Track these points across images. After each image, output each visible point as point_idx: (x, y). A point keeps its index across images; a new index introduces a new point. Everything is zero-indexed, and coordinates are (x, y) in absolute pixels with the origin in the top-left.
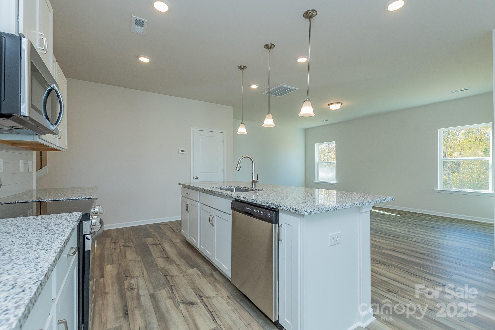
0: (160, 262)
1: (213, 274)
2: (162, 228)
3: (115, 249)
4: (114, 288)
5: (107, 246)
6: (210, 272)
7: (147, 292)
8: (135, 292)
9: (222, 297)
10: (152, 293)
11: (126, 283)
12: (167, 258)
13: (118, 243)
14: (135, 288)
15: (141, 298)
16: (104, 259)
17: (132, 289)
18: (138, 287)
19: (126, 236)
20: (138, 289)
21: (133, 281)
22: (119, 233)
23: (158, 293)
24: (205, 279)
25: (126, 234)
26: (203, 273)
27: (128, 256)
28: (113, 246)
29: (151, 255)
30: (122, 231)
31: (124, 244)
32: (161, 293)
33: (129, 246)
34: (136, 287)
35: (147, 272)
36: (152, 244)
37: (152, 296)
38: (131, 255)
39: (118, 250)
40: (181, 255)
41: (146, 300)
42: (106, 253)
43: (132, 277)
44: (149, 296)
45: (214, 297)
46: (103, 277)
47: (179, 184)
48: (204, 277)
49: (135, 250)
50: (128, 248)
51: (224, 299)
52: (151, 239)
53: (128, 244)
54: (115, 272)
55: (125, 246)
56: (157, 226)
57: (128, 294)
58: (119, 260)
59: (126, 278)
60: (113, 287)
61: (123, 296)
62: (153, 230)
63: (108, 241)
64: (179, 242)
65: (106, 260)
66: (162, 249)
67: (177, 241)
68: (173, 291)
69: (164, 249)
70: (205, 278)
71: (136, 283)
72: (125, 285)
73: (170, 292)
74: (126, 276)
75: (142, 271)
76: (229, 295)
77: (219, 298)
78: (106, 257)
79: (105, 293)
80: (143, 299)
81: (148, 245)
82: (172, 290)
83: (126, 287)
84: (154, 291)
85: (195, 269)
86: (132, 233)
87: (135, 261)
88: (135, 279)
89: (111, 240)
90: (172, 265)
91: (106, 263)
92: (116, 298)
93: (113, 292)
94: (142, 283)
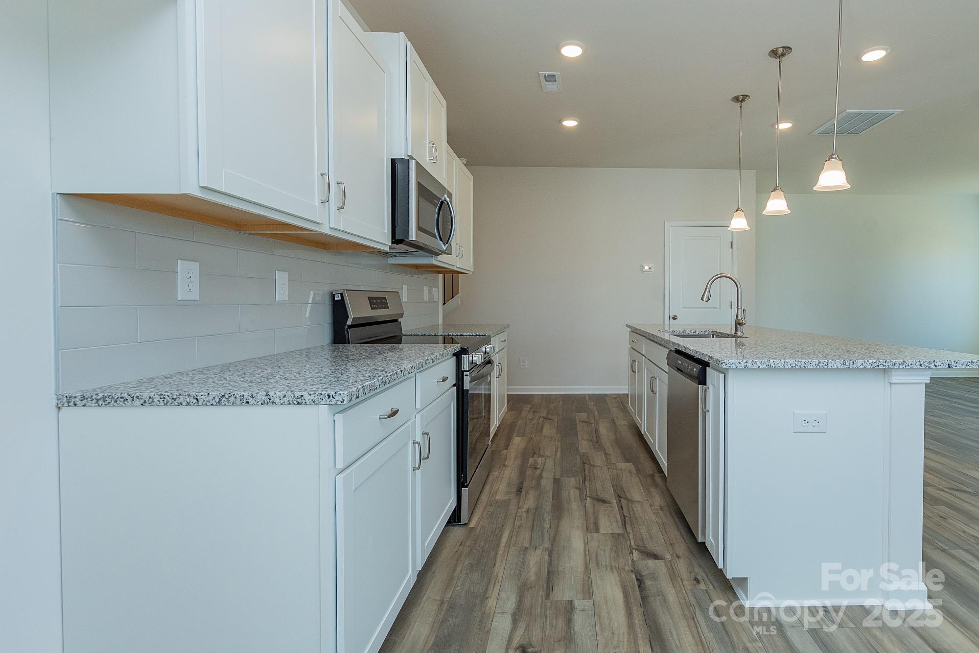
0: (584, 446)
1: (653, 476)
2: (608, 401)
3: (531, 419)
4: (515, 463)
5: (524, 414)
6: (651, 472)
7: (552, 476)
8: (538, 472)
9: (651, 506)
10: (557, 479)
11: (531, 460)
12: (597, 443)
13: (538, 414)
14: (539, 468)
15: (542, 480)
16: (515, 429)
17: (536, 468)
18: (543, 467)
19: (552, 406)
20: (542, 471)
21: (540, 460)
22: (544, 401)
23: (565, 480)
24: (638, 479)
25: (553, 403)
26: (639, 471)
27: (545, 430)
28: (531, 416)
29: (576, 434)
30: (548, 398)
31: (545, 415)
32: (568, 481)
33: (550, 419)
34: (542, 467)
35: (562, 454)
36: (584, 422)
37: (557, 482)
38: (548, 430)
39: (534, 422)
40: (618, 442)
41: (547, 483)
42: (520, 423)
43: (540, 456)
44: (552, 481)
45: (639, 502)
46: (507, 449)
47: (627, 326)
48: (638, 476)
49: (556, 425)
50: (548, 421)
51: (653, 508)
52: (585, 415)
53: (550, 417)
54: (523, 445)
55: (546, 418)
56: (600, 399)
57: (529, 472)
58: (531, 434)
59: (533, 456)
60: (515, 461)
61: (522, 473)
62: (593, 403)
63: (527, 408)
64: (625, 425)
65: (516, 430)
66: (594, 430)
67: (622, 423)
68: (585, 482)
69: (596, 431)
70: (640, 478)
71: (543, 463)
72: (529, 462)
73: (581, 482)
74: (534, 453)
75: (556, 451)
76: (663, 505)
77: (646, 505)
78: (517, 428)
79: (504, 465)
80: (543, 482)
81: (577, 421)
82: (585, 480)
83: (529, 464)
84: (562, 476)
85: (630, 466)
86: (561, 402)
87: (552, 438)
88: (544, 459)
89: (531, 408)
90: (599, 453)
91: (515, 435)
92: (514, 473)
93: (513, 466)
94: (550, 464)
